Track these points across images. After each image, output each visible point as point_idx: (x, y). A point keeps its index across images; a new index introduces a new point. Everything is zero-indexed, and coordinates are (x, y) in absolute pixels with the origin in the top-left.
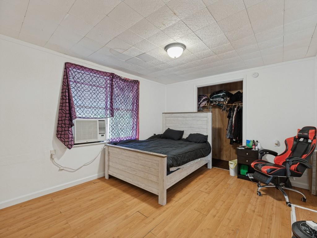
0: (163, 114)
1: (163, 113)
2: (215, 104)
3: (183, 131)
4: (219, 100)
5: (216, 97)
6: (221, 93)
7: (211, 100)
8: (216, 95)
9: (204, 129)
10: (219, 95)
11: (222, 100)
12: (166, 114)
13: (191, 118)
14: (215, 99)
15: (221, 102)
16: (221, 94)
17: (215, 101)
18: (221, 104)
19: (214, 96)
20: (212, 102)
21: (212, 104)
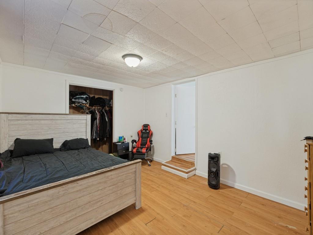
0: (3, 115)
2: (76, 105)
3: (52, 139)
4: (82, 102)
5: (79, 98)
6: (84, 95)
7: (73, 100)
8: (80, 96)
9: (81, 132)
10: (82, 96)
11: (84, 102)
12: (10, 115)
13: (65, 121)
14: (77, 100)
15: (83, 104)
16: (85, 97)
18: (83, 106)
19: (78, 96)
20: (74, 103)
21: (73, 105)
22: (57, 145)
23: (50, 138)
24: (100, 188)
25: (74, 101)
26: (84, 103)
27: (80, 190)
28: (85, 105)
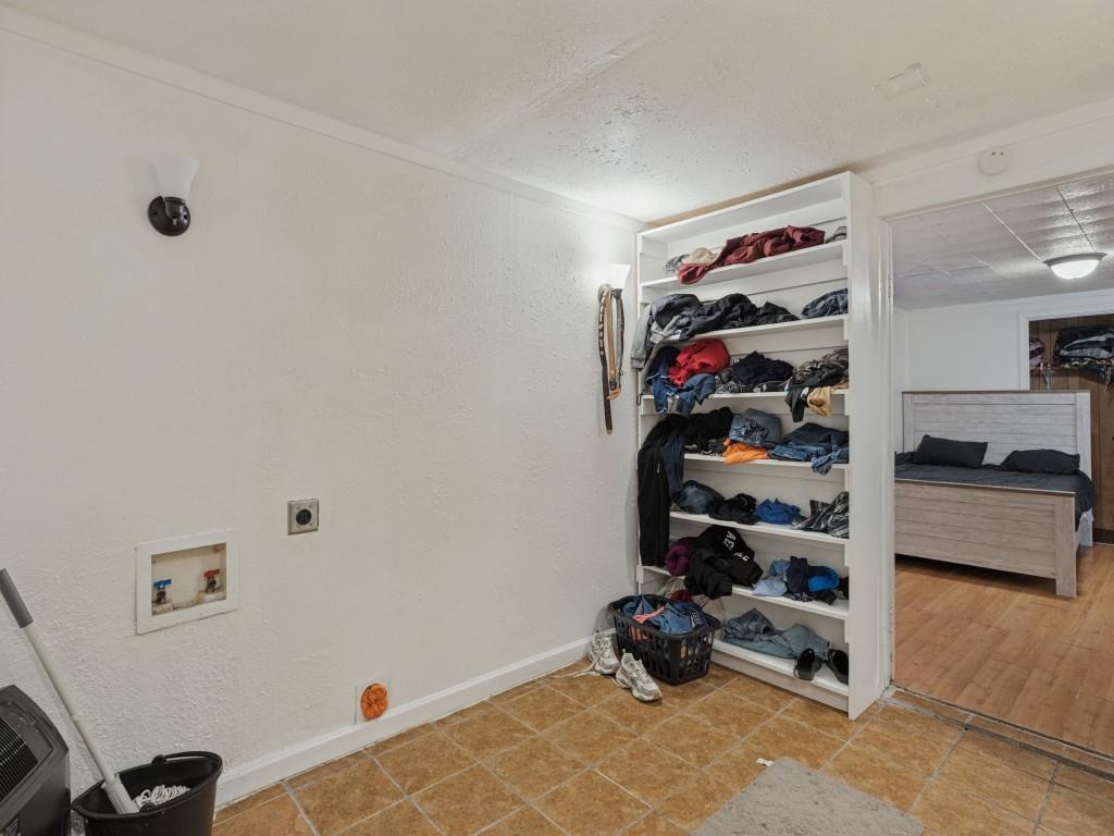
0: (906, 395)
1: (903, 393)
2: (1076, 365)
3: (986, 444)
4: (1094, 355)
5: (1081, 346)
6: (1101, 335)
7: (1064, 353)
8: (1084, 340)
10: (1092, 339)
11: (1104, 354)
12: (916, 396)
14: (1077, 352)
15: (1099, 360)
16: (1102, 338)
17: (1082, 358)
18: (1102, 366)
19: (1077, 342)
20: (1067, 359)
21: (1067, 366)
22: (994, 457)
23: (982, 441)
24: (964, 512)
25: (1067, 356)
26: (1101, 356)
27: (924, 500)
28: (1104, 362)
